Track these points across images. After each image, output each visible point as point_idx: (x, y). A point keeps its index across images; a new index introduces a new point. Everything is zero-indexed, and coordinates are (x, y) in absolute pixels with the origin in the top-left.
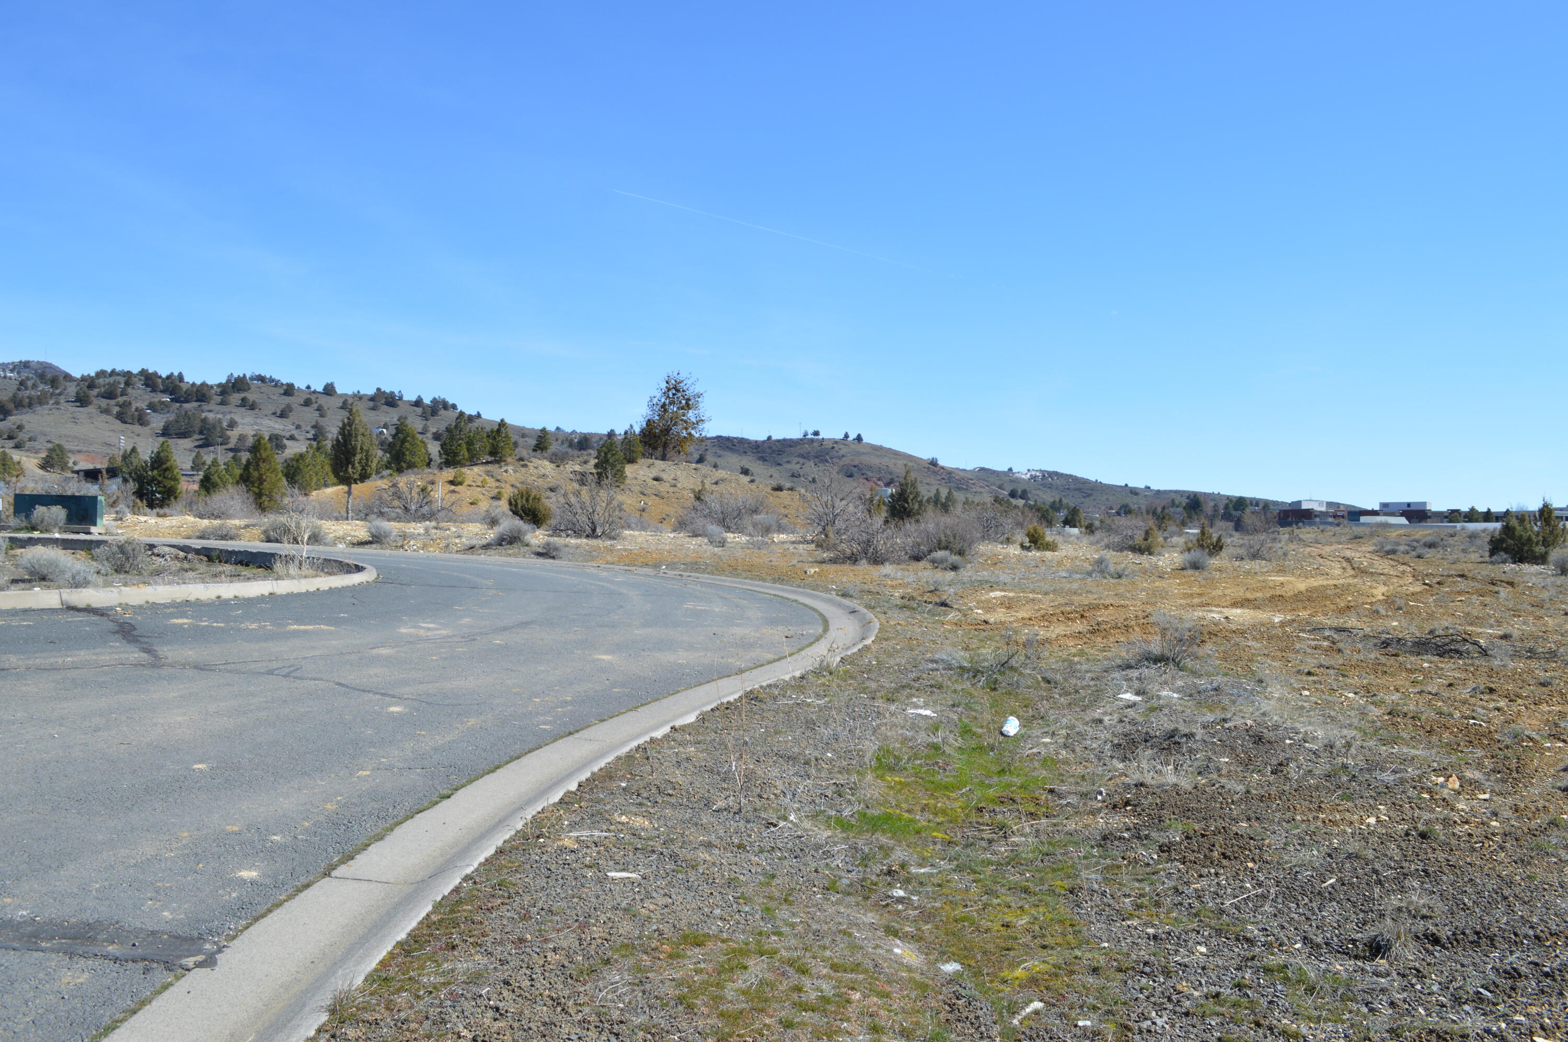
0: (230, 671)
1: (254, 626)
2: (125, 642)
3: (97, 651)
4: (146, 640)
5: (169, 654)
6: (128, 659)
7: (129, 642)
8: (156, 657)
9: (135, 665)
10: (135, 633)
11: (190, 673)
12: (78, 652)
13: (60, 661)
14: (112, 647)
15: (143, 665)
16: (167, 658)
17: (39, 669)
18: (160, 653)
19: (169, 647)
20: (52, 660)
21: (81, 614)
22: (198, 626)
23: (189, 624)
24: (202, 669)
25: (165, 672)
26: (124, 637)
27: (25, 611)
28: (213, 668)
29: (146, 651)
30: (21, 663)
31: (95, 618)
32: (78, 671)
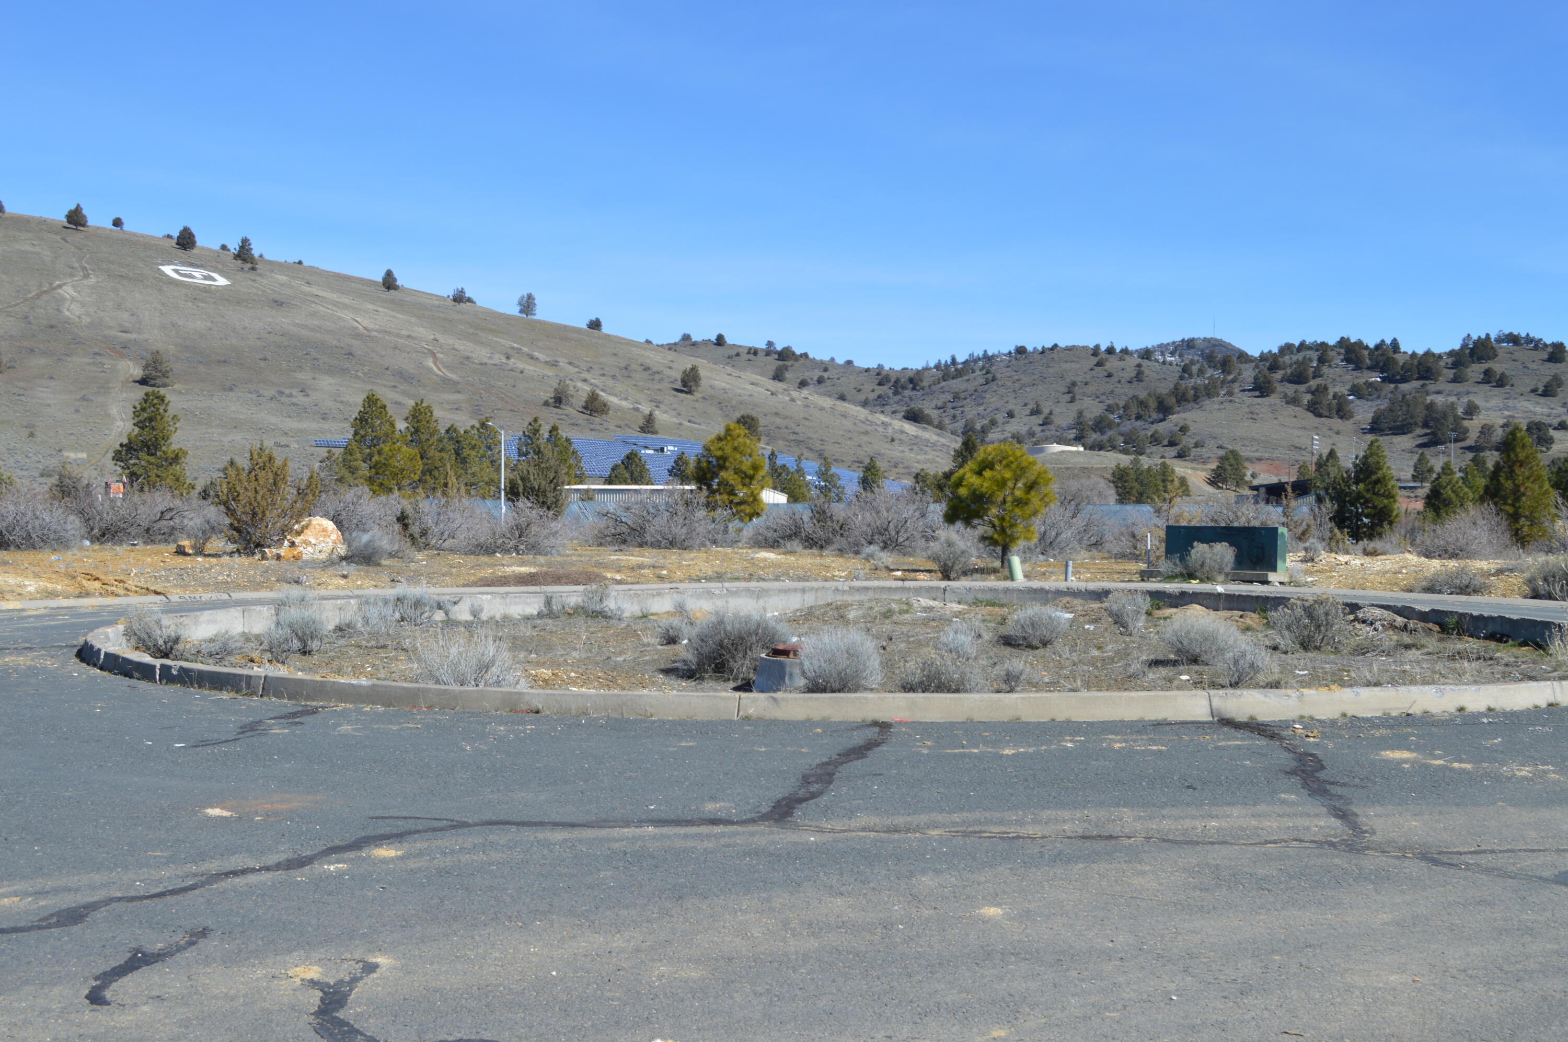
0: (1487, 871)
1: (1525, 772)
2: (1306, 792)
3: (1262, 808)
4: (1338, 790)
5: (1379, 824)
6: (1308, 829)
7: (1313, 793)
8: (1355, 827)
9: (1320, 844)
10: (1322, 775)
11: (1415, 867)
12: (1228, 810)
13: (1199, 824)
14: (1283, 802)
15: (1332, 845)
16: (1374, 833)
17: (1167, 841)
18: (1361, 820)
19: (1379, 809)
20: (1188, 823)
21: (1239, 734)
22: (1427, 767)
23: (1413, 762)
24: (1435, 862)
25: (1371, 861)
26: (1305, 785)
27: (1159, 725)
28: (1455, 859)
29: (1342, 815)
30: (1139, 826)
31: (1261, 742)
32: (1225, 850)
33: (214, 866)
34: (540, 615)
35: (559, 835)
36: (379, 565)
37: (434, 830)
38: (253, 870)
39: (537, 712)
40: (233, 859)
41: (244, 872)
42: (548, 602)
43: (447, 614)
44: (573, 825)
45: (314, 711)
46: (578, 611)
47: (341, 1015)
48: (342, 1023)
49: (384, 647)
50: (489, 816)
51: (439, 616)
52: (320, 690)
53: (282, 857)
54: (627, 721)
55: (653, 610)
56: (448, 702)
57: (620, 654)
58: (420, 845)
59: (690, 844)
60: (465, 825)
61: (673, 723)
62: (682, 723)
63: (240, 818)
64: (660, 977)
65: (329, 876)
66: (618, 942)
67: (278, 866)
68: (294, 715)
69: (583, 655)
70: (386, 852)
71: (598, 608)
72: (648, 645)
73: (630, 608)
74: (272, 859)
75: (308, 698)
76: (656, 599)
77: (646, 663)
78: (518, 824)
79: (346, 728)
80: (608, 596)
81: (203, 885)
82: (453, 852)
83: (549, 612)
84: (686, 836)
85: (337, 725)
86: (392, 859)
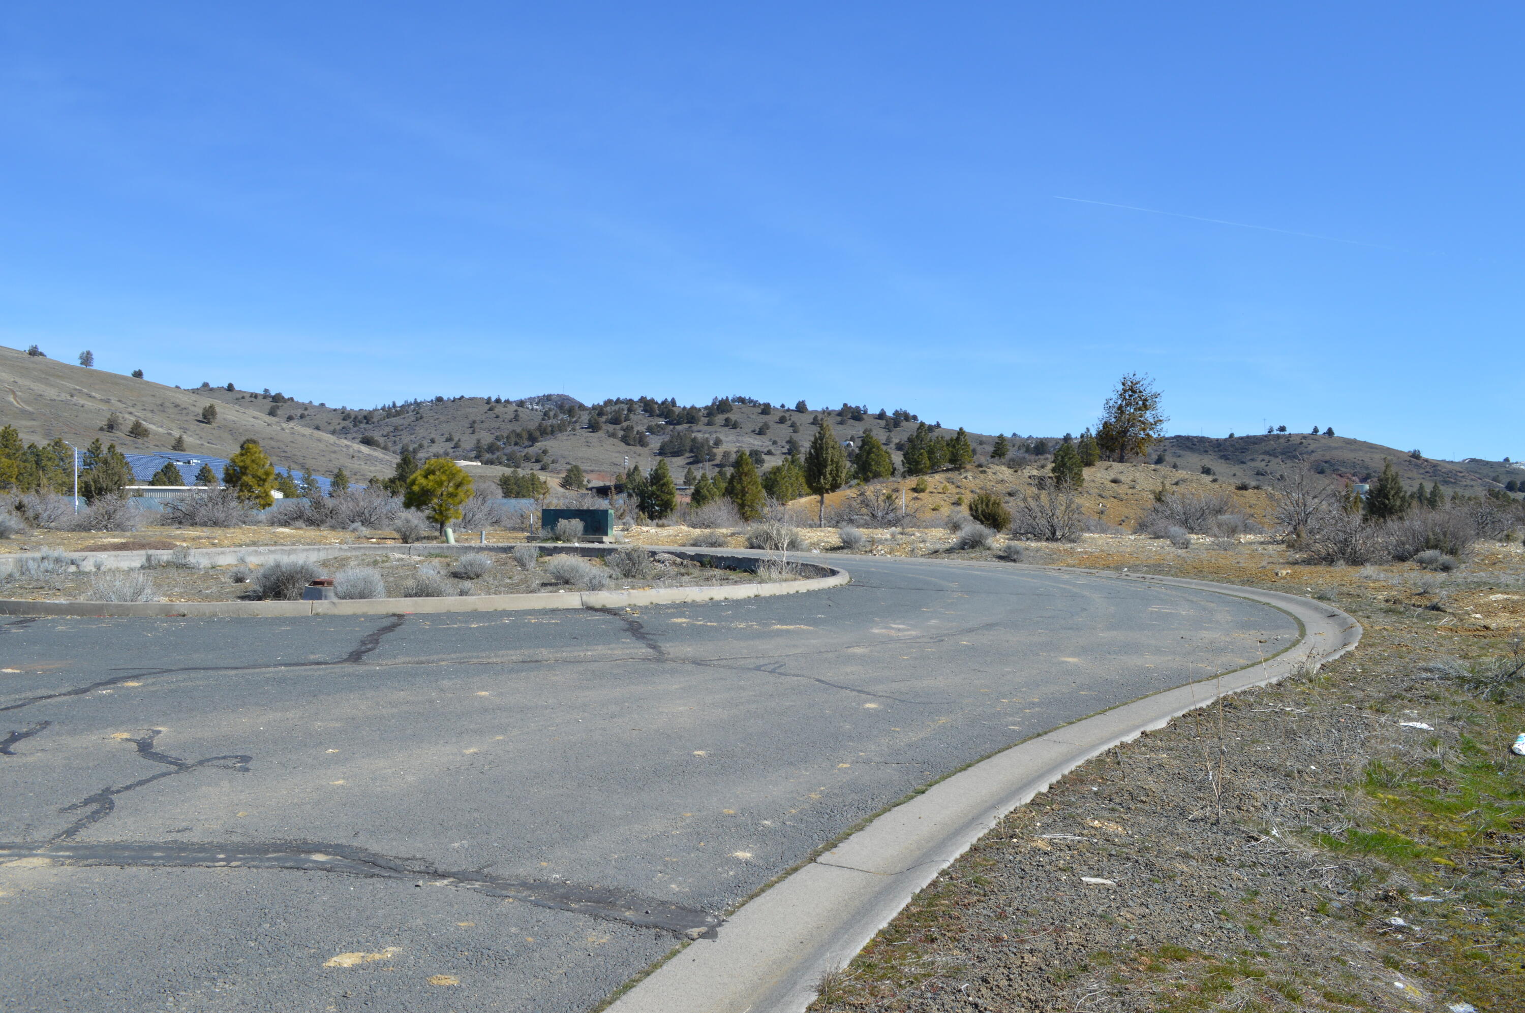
0: (724, 667)
1: (742, 625)
2: (634, 638)
3: (611, 646)
4: (651, 637)
5: (671, 650)
6: (637, 654)
7: (638, 638)
8: (660, 652)
9: (643, 659)
10: (642, 630)
11: (689, 667)
12: (596, 647)
13: (582, 654)
14: (623, 643)
15: (650, 660)
16: (669, 654)
17: (566, 661)
18: (663, 649)
19: (671, 644)
20: (576, 654)
21: (598, 614)
22: (695, 625)
23: (687, 623)
24: (699, 664)
25: (668, 666)
26: (634, 635)
27: (554, 611)
28: (708, 663)
29: (654, 647)
30: (551, 656)
31: (610, 617)
32: (596, 664)
33: (30, 695)
34: (142, 567)
35: (233, 672)
36: (8, 538)
37: (154, 673)
38: (55, 696)
39: (184, 616)
40: (39, 691)
41: (50, 697)
42: (149, 558)
43: (78, 566)
44: (237, 668)
45: (33, 620)
46: (169, 564)
47: (153, 750)
48: (157, 754)
49: (42, 588)
50: (182, 666)
51: (73, 569)
52: (33, 608)
53: (70, 689)
54: (243, 619)
55: (219, 564)
56: (122, 611)
57: (207, 588)
58: (151, 680)
59: (309, 673)
60: (171, 671)
61: (272, 618)
62: (277, 618)
63: (27, 673)
64: (320, 727)
65: (104, 696)
66: (289, 715)
67: (69, 693)
68: (21, 622)
69: (182, 590)
70: (131, 684)
71: (183, 561)
72: (225, 583)
73: (205, 562)
74: (64, 691)
75: (24, 613)
76: (221, 556)
77: (227, 593)
78: (204, 669)
79: (60, 628)
80: (189, 555)
81: (29, 703)
82: (173, 682)
83: (149, 566)
84: (305, 670)
85: (54, 627)
86: (138, 687)
